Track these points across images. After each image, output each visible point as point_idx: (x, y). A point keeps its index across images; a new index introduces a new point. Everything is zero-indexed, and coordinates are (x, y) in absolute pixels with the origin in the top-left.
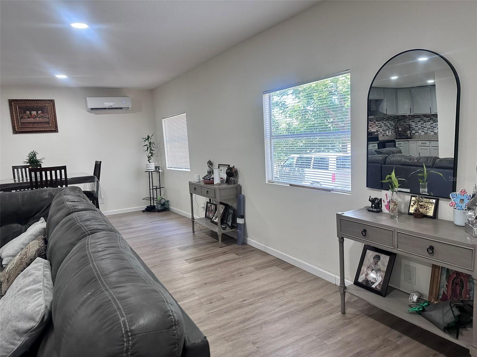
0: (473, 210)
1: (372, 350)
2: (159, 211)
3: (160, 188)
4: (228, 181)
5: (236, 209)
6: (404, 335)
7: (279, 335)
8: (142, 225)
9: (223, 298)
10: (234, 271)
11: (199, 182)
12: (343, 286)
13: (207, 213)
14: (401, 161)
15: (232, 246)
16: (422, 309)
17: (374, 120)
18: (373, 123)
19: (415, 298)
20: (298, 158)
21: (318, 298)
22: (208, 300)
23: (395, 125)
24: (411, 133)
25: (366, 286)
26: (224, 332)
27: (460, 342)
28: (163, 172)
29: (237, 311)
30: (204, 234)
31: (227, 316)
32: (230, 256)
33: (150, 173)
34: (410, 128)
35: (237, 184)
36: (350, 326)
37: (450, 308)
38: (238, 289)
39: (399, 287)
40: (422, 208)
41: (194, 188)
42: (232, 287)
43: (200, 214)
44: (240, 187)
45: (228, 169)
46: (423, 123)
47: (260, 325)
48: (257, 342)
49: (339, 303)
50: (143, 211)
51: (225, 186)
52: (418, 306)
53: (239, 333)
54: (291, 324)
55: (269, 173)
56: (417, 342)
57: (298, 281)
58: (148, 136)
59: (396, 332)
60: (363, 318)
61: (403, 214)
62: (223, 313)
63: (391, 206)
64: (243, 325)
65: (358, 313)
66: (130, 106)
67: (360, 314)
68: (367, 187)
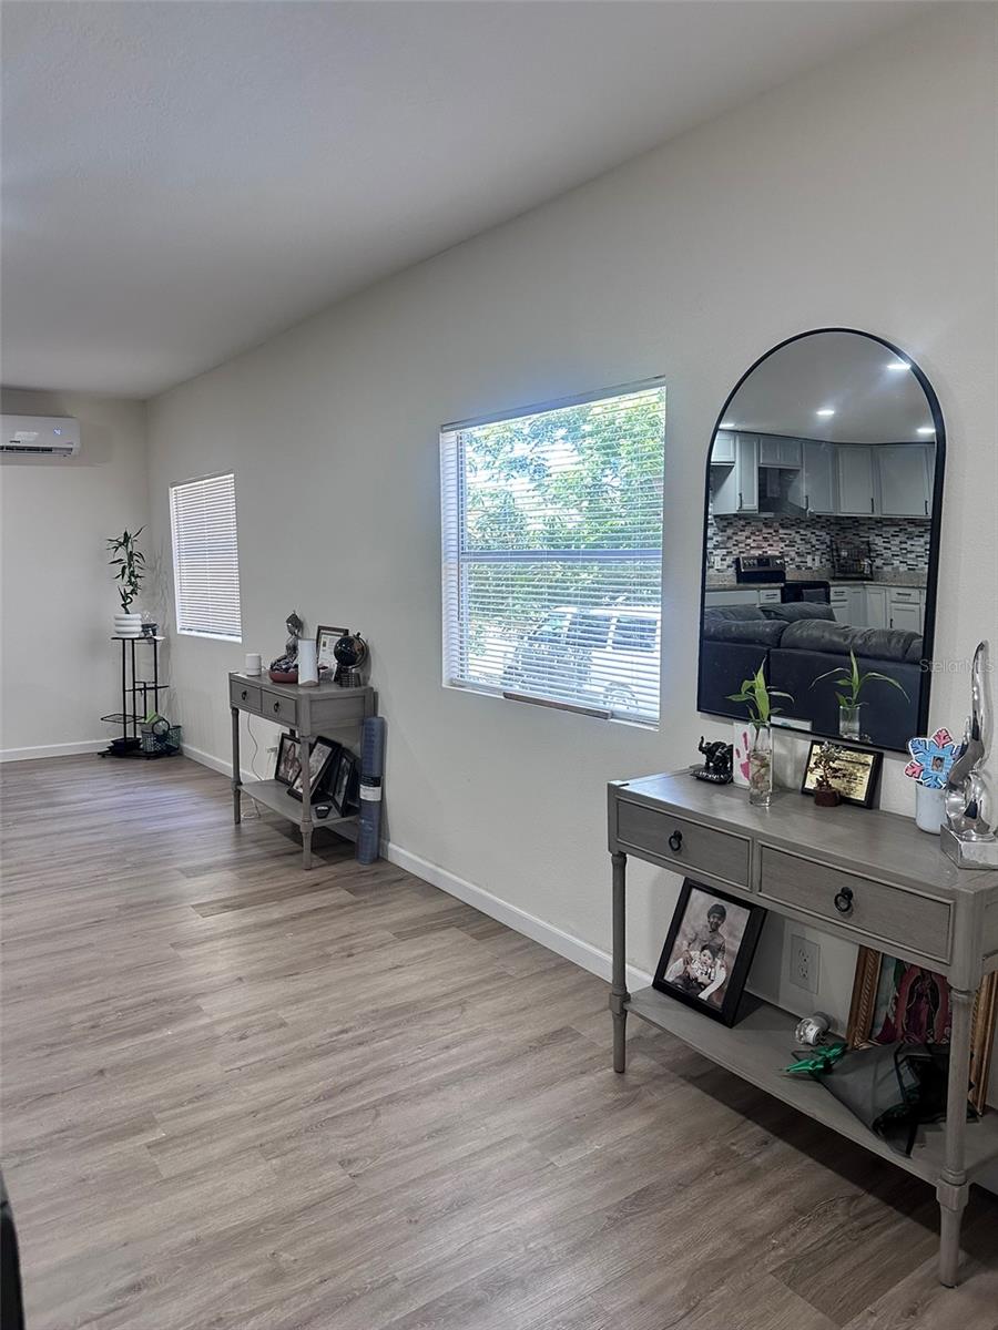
0: (963, 790)
1: (680, 1184)
2: (150, 756)
3: (156, 688)
4: (341, 677)
5: (359, 756)
6: (776, 1138)
7: (423, 1137)
8: (91, 796)
9: (283, 1024)
10: (332, 942)
11: (259, 676)
12: (620, 992)
13: (282, 767)
14: (823, 640)
15: (341, 865)
16: (822, 1066)
17: (776, 525)
18: (772, 531)
19: (811, 1032)
20: (575, 616)
21: (556, 1025)
22: (237, 1029)
23: (831, 541)
24: (871, 565)
25: (683, 993)
26: (266, 1128)
27: (915, 1166)
28: (167, 643)
29: (315, 1066)
30: (269, 828)
31: (282, 1079)
32: (330, 896)
33: (128, 643)
34: (870, 551)
35: (363, 688)
36: (632, 1109)
37: (894, 1067)
38: (333, 995)
39: (777, 997)
40: (836, 777)
41: (244, 695)
42: (316, 989)
43: (260, 767)
44: (375, 696)
45: (340, 642)
46: (904, 539)
47: (374, 1107)
48: (356, 1160)
49: (609, 1043)
50: (103, 755)
51: (331, 690)
52: (815, 1055)
53: (306, 1131)
54: (464, 1105)
55: (452, 658)
56: (810, 1161)
57: (509, 972)
58: (126, 534)
59: (758, 1128)
60: (673, 1086)
61: (789, 792)
62: (272, 1070)
63: (753, 769)
64: (324, 1108)
65: (662, 1070)
66: (76, 445)
67: (665, 1075)
68: (699, 710)
